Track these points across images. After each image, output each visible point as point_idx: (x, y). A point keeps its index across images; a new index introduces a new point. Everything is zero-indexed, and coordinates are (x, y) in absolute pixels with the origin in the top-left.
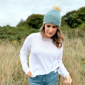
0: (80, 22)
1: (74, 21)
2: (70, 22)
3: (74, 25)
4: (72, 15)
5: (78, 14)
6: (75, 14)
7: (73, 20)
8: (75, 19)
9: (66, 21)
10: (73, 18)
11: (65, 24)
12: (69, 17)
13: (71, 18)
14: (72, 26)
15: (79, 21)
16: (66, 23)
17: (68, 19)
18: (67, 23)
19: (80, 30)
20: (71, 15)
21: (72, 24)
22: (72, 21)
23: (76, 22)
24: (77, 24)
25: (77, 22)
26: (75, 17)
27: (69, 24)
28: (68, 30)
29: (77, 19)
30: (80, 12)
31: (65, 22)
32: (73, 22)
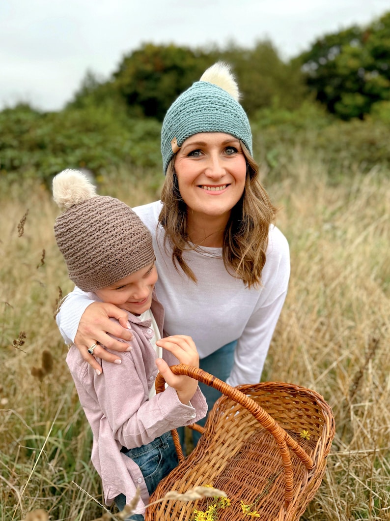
0: (375, 91)
1: (349, 84)
2: (329, 90)
3: (346, 106)
4: (341, 52)
5: (369, 47)
6: (355, 45)
7: (345, 78)
8: (354, 73)
9: (310, 81)
10: (346, 67)
11: (305, 96)
12: (323, 61)
13: (332, 66)
14: (339, 107)
15: (374, 85)
16: (309, 92)
17: (317, 70)
18: (314, 93)
19: (383, 133)
20: (333, 54)
21: (338, 99)
22: (336, 82)
23: (355, 87)
24: (360, 100)
25: (360, 87)
26: (353, 63)
27: (321, 97)
28: (321, 127)
29: (361, 72)
30: (383, 37)
31: (303, 89)
32: (341, 88)
